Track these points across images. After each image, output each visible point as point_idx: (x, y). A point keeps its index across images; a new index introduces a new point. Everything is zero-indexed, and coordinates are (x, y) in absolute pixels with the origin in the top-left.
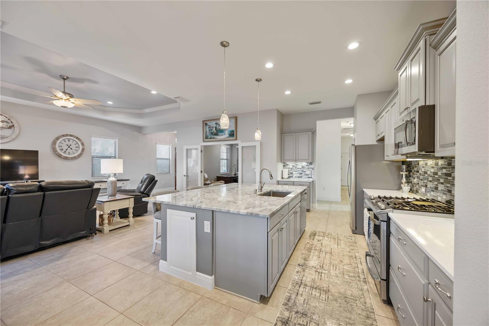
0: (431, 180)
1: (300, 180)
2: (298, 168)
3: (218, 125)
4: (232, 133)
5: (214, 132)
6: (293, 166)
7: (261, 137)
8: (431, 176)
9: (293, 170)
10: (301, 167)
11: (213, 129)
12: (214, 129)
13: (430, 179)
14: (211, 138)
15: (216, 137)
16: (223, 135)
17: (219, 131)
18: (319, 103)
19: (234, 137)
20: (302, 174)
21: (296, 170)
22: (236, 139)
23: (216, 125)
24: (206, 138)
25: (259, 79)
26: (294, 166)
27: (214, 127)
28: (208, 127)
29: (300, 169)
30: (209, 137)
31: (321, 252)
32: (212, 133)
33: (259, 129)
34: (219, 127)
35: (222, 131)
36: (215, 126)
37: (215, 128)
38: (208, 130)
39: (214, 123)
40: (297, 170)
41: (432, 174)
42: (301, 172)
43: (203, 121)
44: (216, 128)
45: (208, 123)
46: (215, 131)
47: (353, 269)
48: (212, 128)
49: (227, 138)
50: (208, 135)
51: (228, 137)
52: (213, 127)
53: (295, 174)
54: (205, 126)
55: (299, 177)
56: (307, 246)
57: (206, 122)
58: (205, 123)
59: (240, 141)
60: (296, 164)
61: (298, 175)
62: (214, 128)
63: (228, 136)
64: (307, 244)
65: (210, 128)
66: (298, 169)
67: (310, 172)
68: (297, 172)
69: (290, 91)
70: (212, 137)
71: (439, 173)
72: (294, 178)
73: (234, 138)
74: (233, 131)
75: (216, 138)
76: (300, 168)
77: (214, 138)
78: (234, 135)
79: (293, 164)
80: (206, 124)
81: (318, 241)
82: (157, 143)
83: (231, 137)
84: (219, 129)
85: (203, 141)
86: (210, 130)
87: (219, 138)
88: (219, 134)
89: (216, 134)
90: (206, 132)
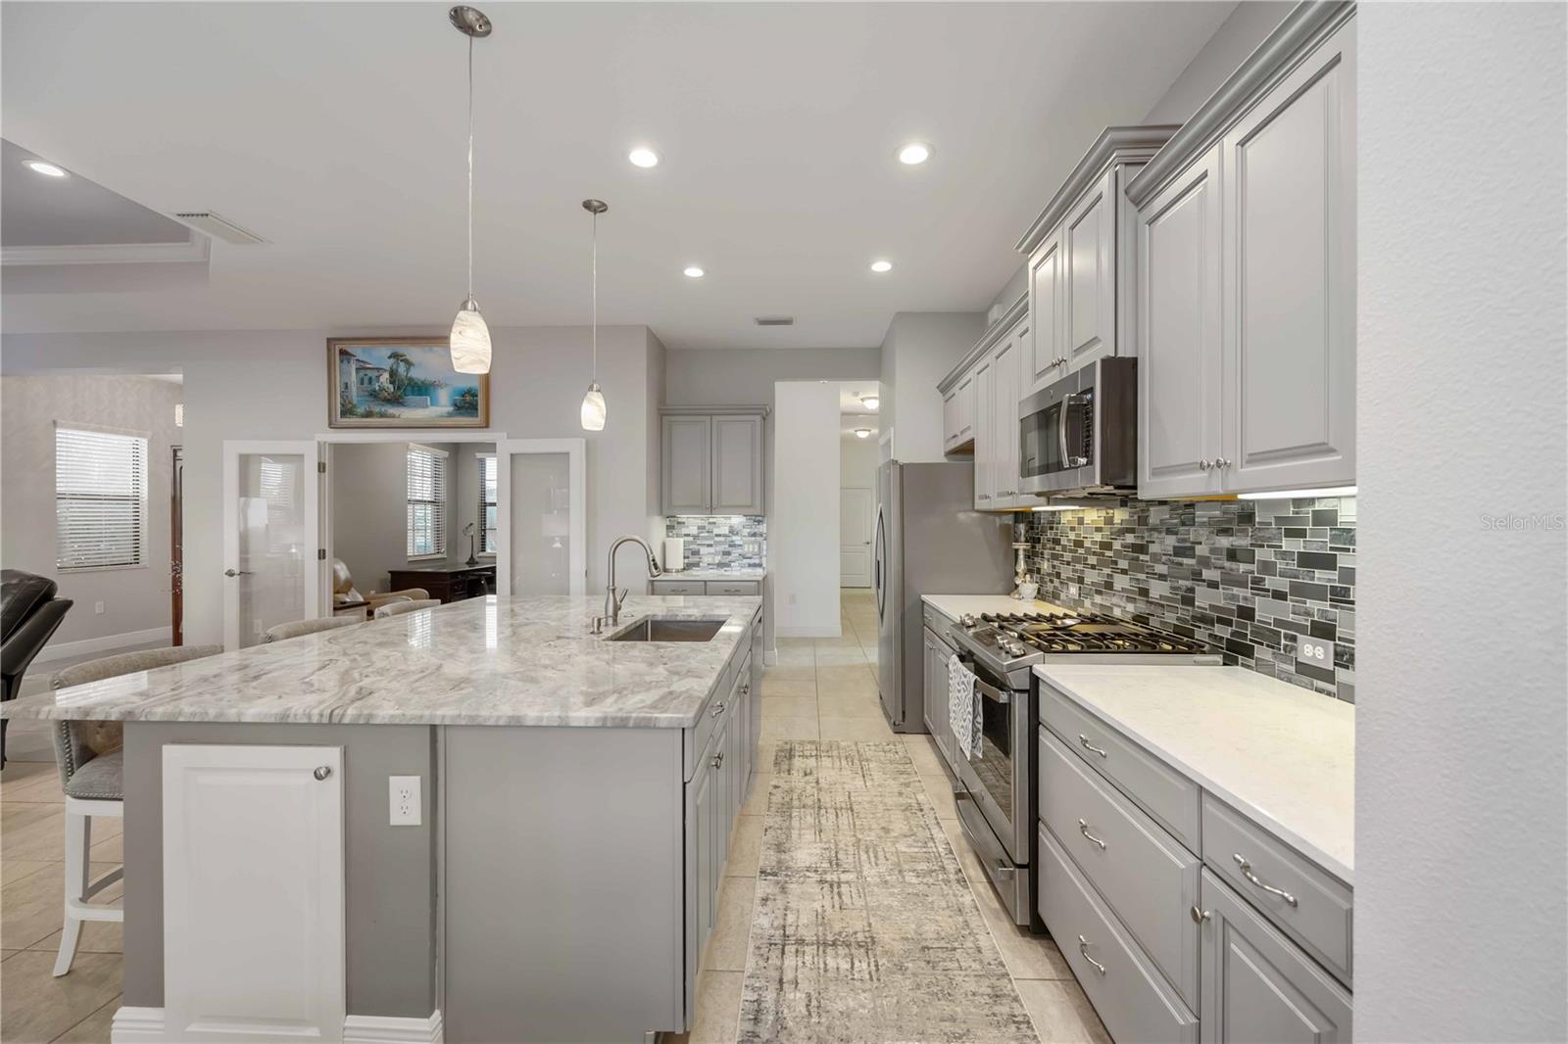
0: (1095, 563)
1: (722, 575)
2: (717, 535)
3: (402, 364)
4: (468, 398)
5: (382, 389)
6: (699, 528)
7: (603, 422)
8: (1094, 553)
9: (699, 542)
10: (725, 530)
11: (378, 377)
12: (382, 379)
13: (1093, 560)
14: (369, 414)
15: (392, 410)
16: (427, 406)
17: (409, 388)
18: (787, 322)
19: (477, 416)
20: (728, 553)
21: (712, 542)
22: (486, 425)
23: (392, 360)
24: (347, 411)
25: (596, 204)
26: (704, 528)
27: (385, 371)
28: (353, 367)
29: (722, 539)
30: (361, 410)
31: (823, 811)
32: (374, 395)
33: (598, 391)
34: (408, 370)
35: (422, 389)
36: (388, 364)
37: (391, 376)
38: (354, 378)
39: (386, 351)
40: (715, 542)
41: (1096, 548)
42: (725, 547)
43: (329, 340)
44: (393, 374)
45: (357, 350)
46: (391, 387)
47: (921, 847)
48: (376, 374)
49: (442, 416)
50: (355, 402)
51: (450, 415)
52: (378, 369)
53: (709, 554)
54: (342, 361)
55: (721, 565)
56: (773, 798)
57: (344, 347)
58: (338, 348)
59: (505, 434)
60: (711, 520)
61: (717, 559)
62: (386, 375)
63: (451, 409)
64: (774, 791)
65: (362, 373)
66: (716, 539)
67: (756, 547)
68: (711, 550)
69: (702, 268)
70: (377, 409)
71: (1117, 545)
72: (703, 569)
73: (478, 420)
74: (473, 393)
75: (393, 416)
76: (725, 536)
77: (382, 415)
78: (477, 409)
79: (700, 523)
80: (343, 353)
81: (806, 775)
82: (59, 421)
83: (462, 415)
84: (411, 380)
85: (331, 425)
86: (366, 381)
87: (407, 414)
88: (411, 398)
89: (396, 400)
90: (346, 387)
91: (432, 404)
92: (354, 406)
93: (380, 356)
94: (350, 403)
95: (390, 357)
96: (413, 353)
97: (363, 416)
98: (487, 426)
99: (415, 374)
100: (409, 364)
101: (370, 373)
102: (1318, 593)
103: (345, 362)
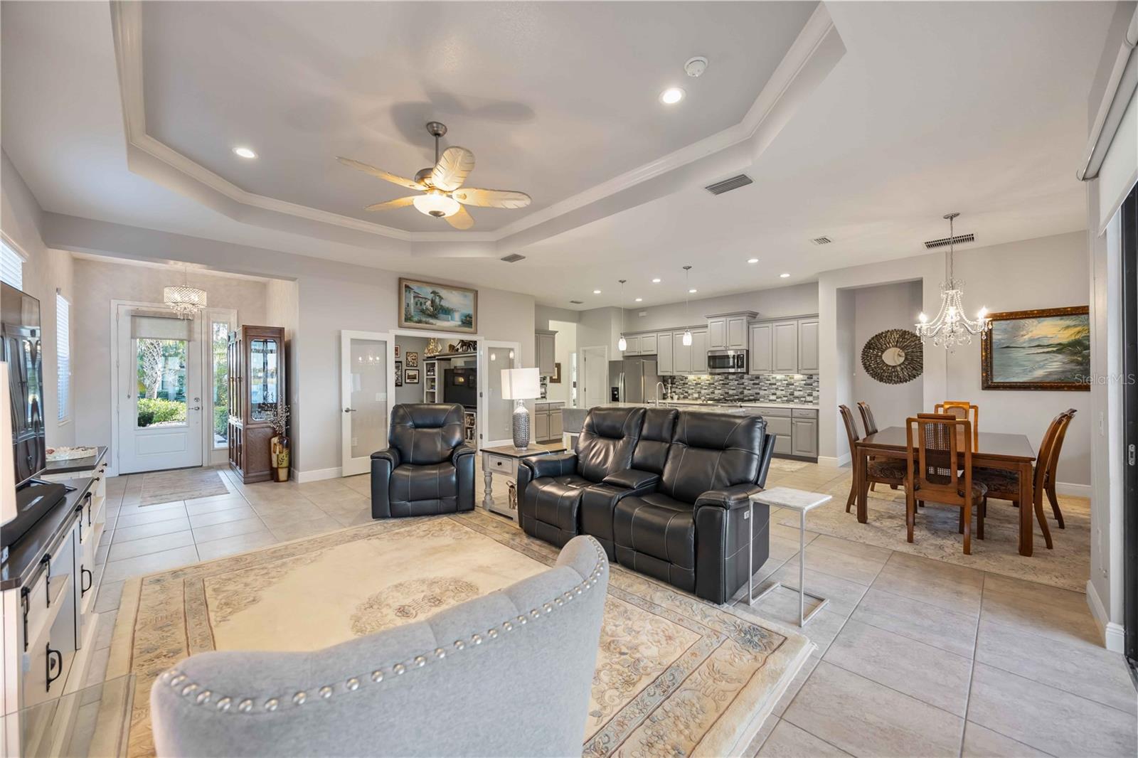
3: (437, 298)
4: (468, 319)
5: (427, 309)
11: (425, 303)
12: (427, 304)
14: (420, 322)
15: (431, 321)
16: (449, 321)
17: (441, 311)
18: (579, 303)
19: (472, 328)
23: (432, 295)
24: (408, 319)
27: (430, 300)
28: (412, 295)
30: (416, 319)
32: (423, 312)
34: (440, 301)
35: (447, 312)
36: (430, 296)
38: (412, 301)
39: (429, 290)
43: (400, 280)
44: (433, 302)
45: (415, 287)
46: (432, 308)
48: (424, 300)
49: (457, 327)
50: (412, 314)
51: (460, 326)
52: (426, 298)
54: (406, 291)
57: (407, 284)
58: (404, 283)
59: (483, 338)
62: (430, 302)
63: (460, 323)
65: (417, 299)
70: (424, 319)
73: (472, 330)
74: (469, 316)
75: (432, 324)
77: (426, 323)
78: (472, 325)
80: (407, 287)
83: (466, 327)
84: (441, 306)
85: (400, 326)
86: (419, 304)
87: (439, 323)
88: (442, 316)
89: (434, 316)
90: (408, 306)
91: (452, 320)
92: (412, 317)
93: (426, 292)
94: (410, 314)
95: (432, 293)
96: (443, 293)
97: (417, 322)
98: (476, 333)
99: (444, 303)
100: (441, 298)
101: (421, 300)
102: (773, 389)
103: (408, 293)
